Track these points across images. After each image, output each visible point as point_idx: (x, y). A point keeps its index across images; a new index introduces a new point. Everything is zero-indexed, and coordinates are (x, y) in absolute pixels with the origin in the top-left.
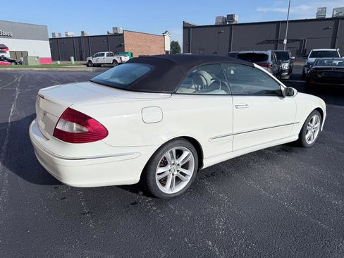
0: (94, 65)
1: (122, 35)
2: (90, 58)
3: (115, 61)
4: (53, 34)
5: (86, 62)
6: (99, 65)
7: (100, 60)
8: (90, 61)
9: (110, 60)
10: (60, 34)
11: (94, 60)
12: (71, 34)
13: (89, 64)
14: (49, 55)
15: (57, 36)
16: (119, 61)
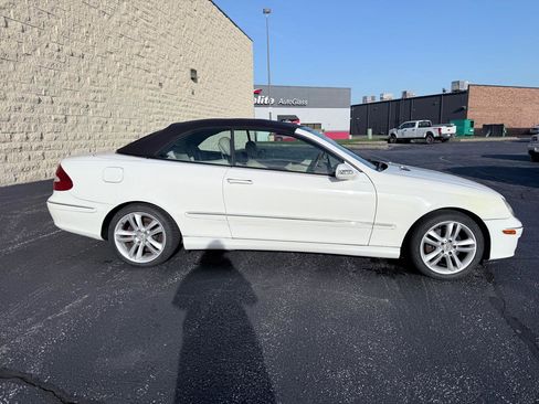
0: (399, 141)
1: (466, 92)
2: (394, 131)
3: (429, 134)
4: (365, 98)
5: (386, 137)
6: (407, 141)
7: (408, 133)
8: (393, 135)
9: (422, 132)
10: (373, 98)
11: (399, 134)
12: (387, 97)
13: (392, 139)
14: (347, 127)
15: (369, 101)
16: (436, 134)
